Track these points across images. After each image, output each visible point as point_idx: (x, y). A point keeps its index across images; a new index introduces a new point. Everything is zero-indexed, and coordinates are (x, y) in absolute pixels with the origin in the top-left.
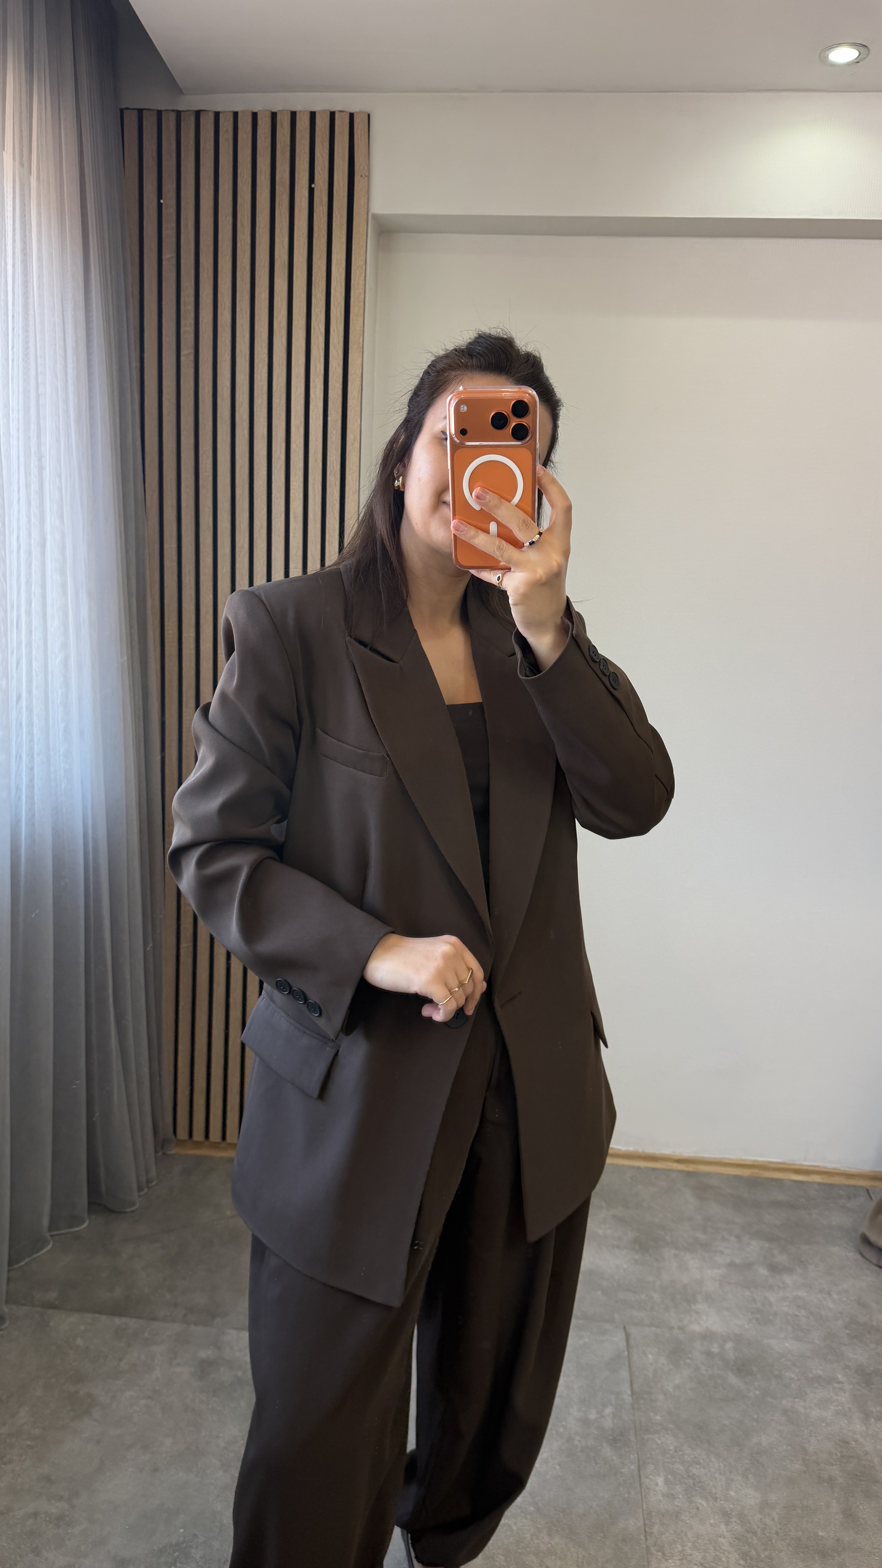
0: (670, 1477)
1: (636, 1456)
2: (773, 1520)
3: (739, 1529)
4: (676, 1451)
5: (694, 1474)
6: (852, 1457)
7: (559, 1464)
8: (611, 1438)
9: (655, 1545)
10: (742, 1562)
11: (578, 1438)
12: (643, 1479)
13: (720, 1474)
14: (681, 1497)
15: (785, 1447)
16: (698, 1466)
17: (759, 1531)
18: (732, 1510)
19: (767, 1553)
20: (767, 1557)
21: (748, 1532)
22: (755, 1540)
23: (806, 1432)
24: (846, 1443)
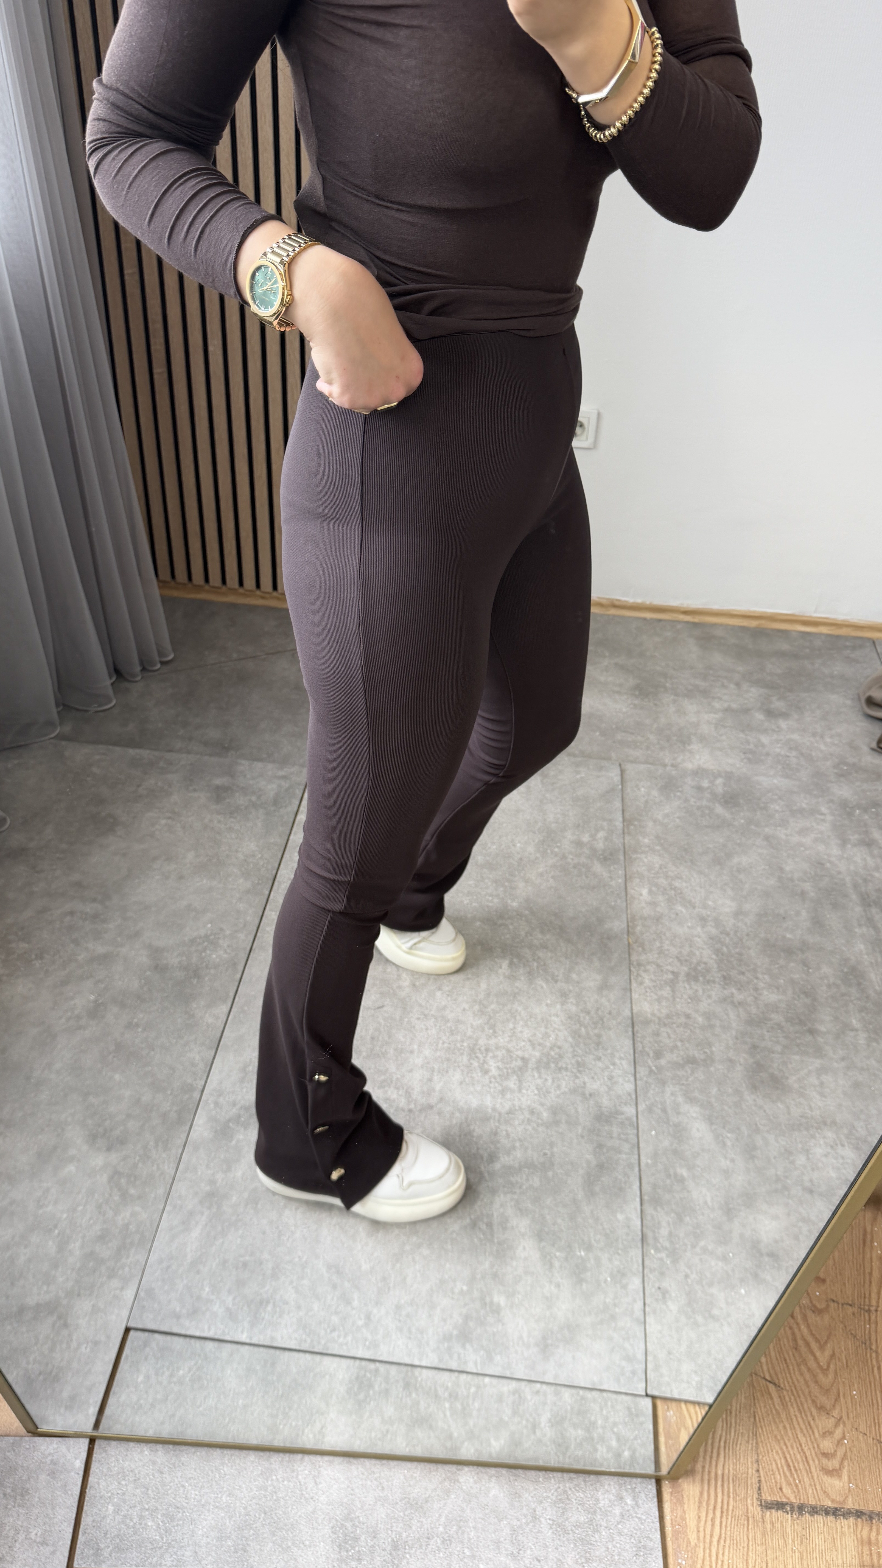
0: (653, 889)
1: (624, 872)
2: (746, 924)
3: (714, 931)
4: (660, 868)
5: (675, 887)
6: (824, 876)
7: (553, 877)
8: (601, 857)
9: (636, 942)
10: (714, 957)
11: (571, 856)
12: (629, 891)
13: (701, 887)
14: (663, 904)
15: (763, 867)
16: (680, 881)
17: (732, 933)
18: (708, 916)
19: (737, 950)
20: (737, 953)
21: (721, 933)
22: (727, 940)
23: (785, 854)
24: (821, 864)
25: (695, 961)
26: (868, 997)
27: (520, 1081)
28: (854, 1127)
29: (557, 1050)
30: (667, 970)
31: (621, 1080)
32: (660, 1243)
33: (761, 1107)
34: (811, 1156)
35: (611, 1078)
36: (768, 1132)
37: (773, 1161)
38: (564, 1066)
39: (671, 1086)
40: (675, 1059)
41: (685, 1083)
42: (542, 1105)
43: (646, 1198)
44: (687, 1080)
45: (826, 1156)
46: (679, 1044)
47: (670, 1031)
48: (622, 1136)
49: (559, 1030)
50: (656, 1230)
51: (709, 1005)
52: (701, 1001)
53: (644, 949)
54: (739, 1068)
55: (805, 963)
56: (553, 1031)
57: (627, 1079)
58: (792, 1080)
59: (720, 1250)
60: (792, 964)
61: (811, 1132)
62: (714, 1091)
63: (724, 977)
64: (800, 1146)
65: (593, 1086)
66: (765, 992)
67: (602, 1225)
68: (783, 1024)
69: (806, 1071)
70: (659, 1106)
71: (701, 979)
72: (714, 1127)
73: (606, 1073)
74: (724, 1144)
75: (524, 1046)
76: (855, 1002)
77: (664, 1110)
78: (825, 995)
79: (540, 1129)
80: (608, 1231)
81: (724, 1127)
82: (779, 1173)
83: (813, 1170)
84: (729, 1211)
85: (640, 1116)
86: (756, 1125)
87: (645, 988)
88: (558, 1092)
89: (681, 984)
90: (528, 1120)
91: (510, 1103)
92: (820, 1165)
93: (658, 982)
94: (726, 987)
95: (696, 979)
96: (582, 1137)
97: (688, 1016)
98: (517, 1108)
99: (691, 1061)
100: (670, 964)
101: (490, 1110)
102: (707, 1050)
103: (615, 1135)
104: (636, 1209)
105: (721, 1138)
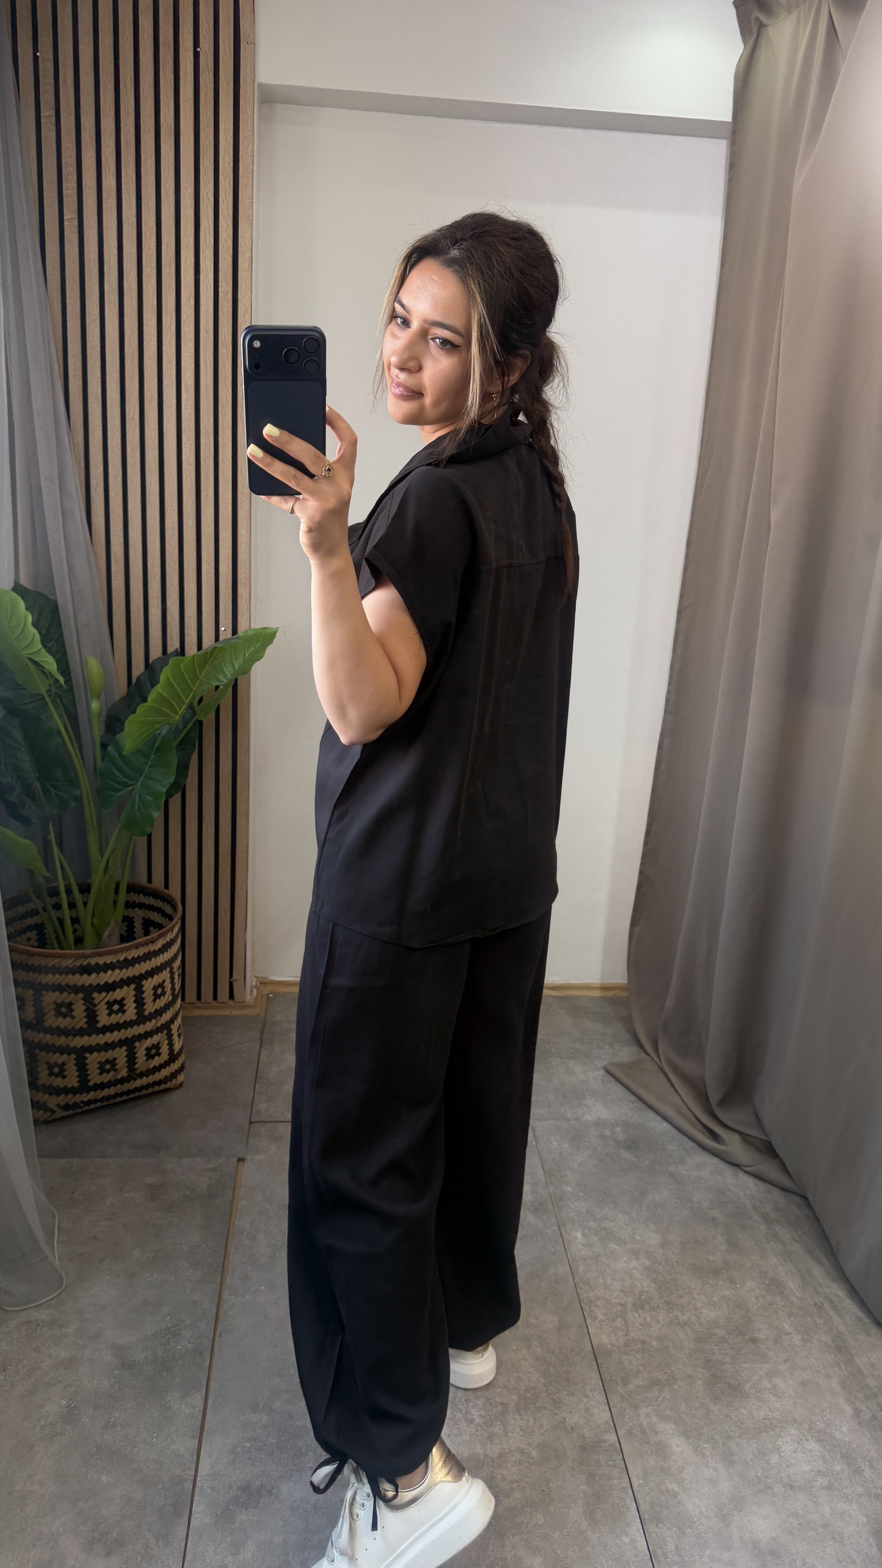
0: (586, 1231)
1: (555, 1219)
2: (673, 1253)
3: (647, 1263)
4: (587, 1212)
5: (604, 1228)
8: (532, 1208)
9: (581, 1281)
10: (654, 1285)
12: (564, 1236)
13: (626, 1225)
14: (597, 1245)
15: (675, 1201)
16: (607, 1222)
17: (663, 1262)
18: (639, 1249)
19: (671, 1277)
20: (672, 1279)
21: (654, 1263)
22: (661, 1268)
23: (690, 1187)
24: (723, 1192)
25: (637, 1291)
26: (792, 1303)
27: (504, 1425)
28: (812, 1421)
29: (533, 1391)
30: (616, 1303)
31: (596, 1411)
32: (669, 1558)
33: (727, 1416)
34: (782, 1454)
35: (587, 1410)
36: (739, 1437)
37: (751, 1463)
38: (542, 1406)
39: (644, 1408)
40: (641, 1383)
41: (656, 1403)
42: (529, 1444)
43: (646, 1517)
44: (656, 1401)
45: (795, 1452)
46: (641, 1368)
47: (630, 1358)
48: (610, 1463)
49: (529, 1372)
50: (663, 1546)
51: (659, 1329)
52: (651, 1327)
53: (590, 1286)
54: (700, 1383)
55: (732, 1281)
56: (525, 1375)
57: (602, 1408)
58: (748, 1387)
59: (726, 1556)
60: (721, 1282)
61: (776, 1432)
62: (683, 1407)
63: (667, 1303)
64: (770, 1446)
65: (573, 1419)
66: (705, 1311)
67: (610, 1550)
68: (727, 1337)
69: (758, 1376)
70: (638, 1429)
71: (647, 1306)
72: (691, 1440)
73: (581, 1407)
74: (704, 1456)
75: (501, 1392)
76: (782, 1309)
77: (643, 1432)
78: (756, 1307)
79: (533, 1468)
80: (618, 1556)
81: (700, 1439)
82: (759, 1474)
83: (788, 1466)
84: (724, 1518)
85: (621, 1441)
86: (727, 1432)
87: (600, 1322)
88: (542, 1431)
89: (630, 1313)
90: (520, 1460)
91: (499, 1447)
92: (793, 1461)
93: (610, 1315)
94: (671, 1311)
95: (643, 1308)
96: (574, 1469)
97: (644, 1343)
98: (507, 1451)
99: (655, 1383)
100: (616, 1297)
101: (482, 1457)
102: (667, 1371)
103: (603, 1463)
104: (639, 1530)
105: (699, 1449)
